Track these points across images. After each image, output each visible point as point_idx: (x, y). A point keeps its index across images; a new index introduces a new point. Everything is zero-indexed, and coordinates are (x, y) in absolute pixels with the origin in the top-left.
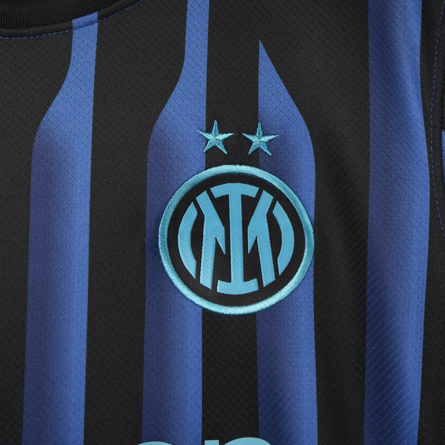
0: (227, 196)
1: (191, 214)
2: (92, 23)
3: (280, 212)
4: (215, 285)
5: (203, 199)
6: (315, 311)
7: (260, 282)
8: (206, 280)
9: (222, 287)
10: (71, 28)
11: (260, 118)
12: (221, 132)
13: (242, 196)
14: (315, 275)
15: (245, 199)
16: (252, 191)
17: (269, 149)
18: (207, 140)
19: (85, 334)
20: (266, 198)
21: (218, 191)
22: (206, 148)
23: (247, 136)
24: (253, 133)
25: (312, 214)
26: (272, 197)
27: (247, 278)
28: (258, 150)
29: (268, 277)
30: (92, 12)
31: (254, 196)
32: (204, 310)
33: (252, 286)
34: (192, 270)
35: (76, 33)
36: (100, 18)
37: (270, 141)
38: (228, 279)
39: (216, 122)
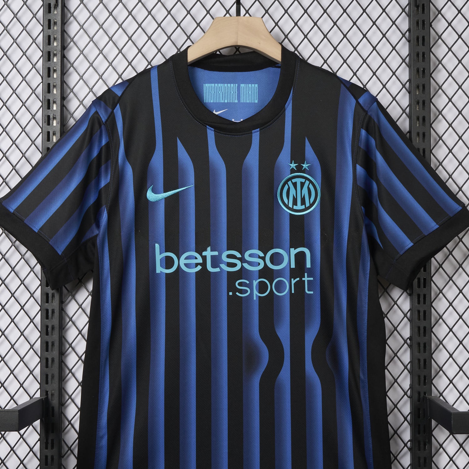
0: (296, 182)
1: (286, 187)
2: (258, 132)
3: (311, 187)
4: (293, 207)
5: (290, 183)
6: (320, 214)
7: (305, 206)
8: (290, 205)
9: (295, 207)
10: (252, 133)
11: (306, 159)
12: (295, 164)
13: (301, 182)
14: (320, 204)
15: (301, 183)
16: (303, 180)
17: (308, 168)
18: (291, 166)
19: (258, 220)
20: (307, 182)
21: (294, 181)
22: (290, 169)
23: (302, 165)
24: (304, 164)
25: (320, 186)
26: (309, 182)
27: (302, 205)
28: (305, 169)
29: (308, 205)
30: (258, 128)
31: (304, 182)
32: (290, 213)
33: (303, 207)
34: (287, 203)
35: (253, 134)
36: (260, 130)
37: (308, 166)
38: (296, 205)
39: (293, 161)
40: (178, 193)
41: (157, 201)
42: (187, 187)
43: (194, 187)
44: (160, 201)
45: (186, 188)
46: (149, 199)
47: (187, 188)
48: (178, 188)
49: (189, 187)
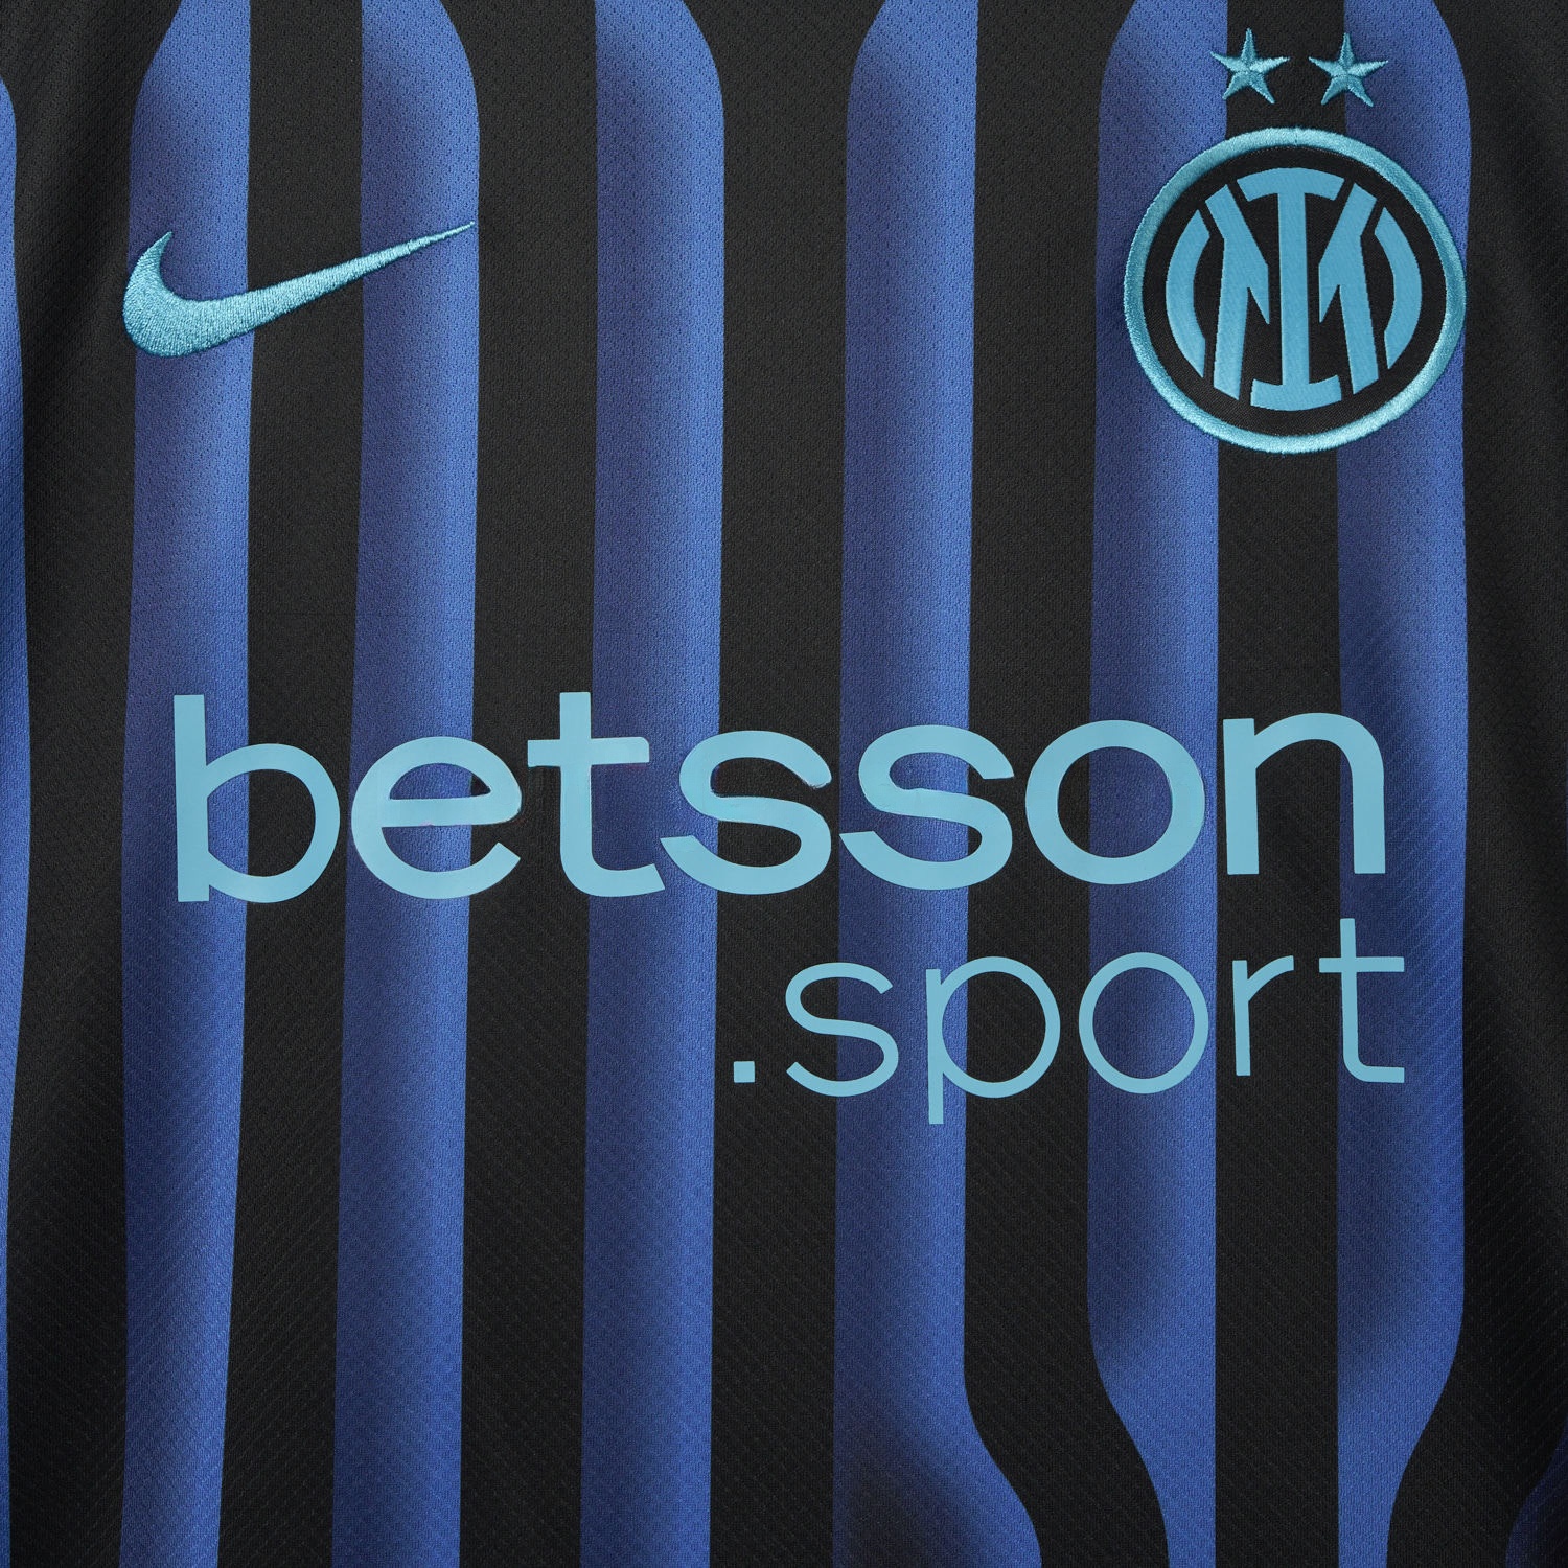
0: (1274, 197)
1: (1194, 236)
3: (1390, 233)
4: (1246, 389)
5: (1221, 203)
6: (1466, 446)
7: (1346, 384)
8: (1227, 380)
9: (1263, 395)
11: (1348, 24)
12: (1262, 54)
13: (1307, 196)
14: (1466, 370)
15: (1313, 202)
16: (1328, 185)
17: (1367, 92)
18: (1231, 74)
19: (967, 492)
20: (1361, 202)
21: (1254, 185)
22: (1229, 92)
23: (1319, 63)
24: (1332, 57)
25: (1463, 235)
26: (1373, 200)
27: (1317, 374)
28: (1344, 95)
29: (1363, 373)
31: (1333, 197)
32: (1223, 444)
33: (1328, 392)
34: (1196, 360)
37: (1370, 74)
38: (1274, 376)
39: (1249, 33)
40: (355, 284)
41: (196, 351)
42: (425, 241)
43: (474, 238)
44: (221, 351)
45: (413, 245)
46: (138, 338)
47: (420, 250)
48: (359, 254)
49: (434, 239)
